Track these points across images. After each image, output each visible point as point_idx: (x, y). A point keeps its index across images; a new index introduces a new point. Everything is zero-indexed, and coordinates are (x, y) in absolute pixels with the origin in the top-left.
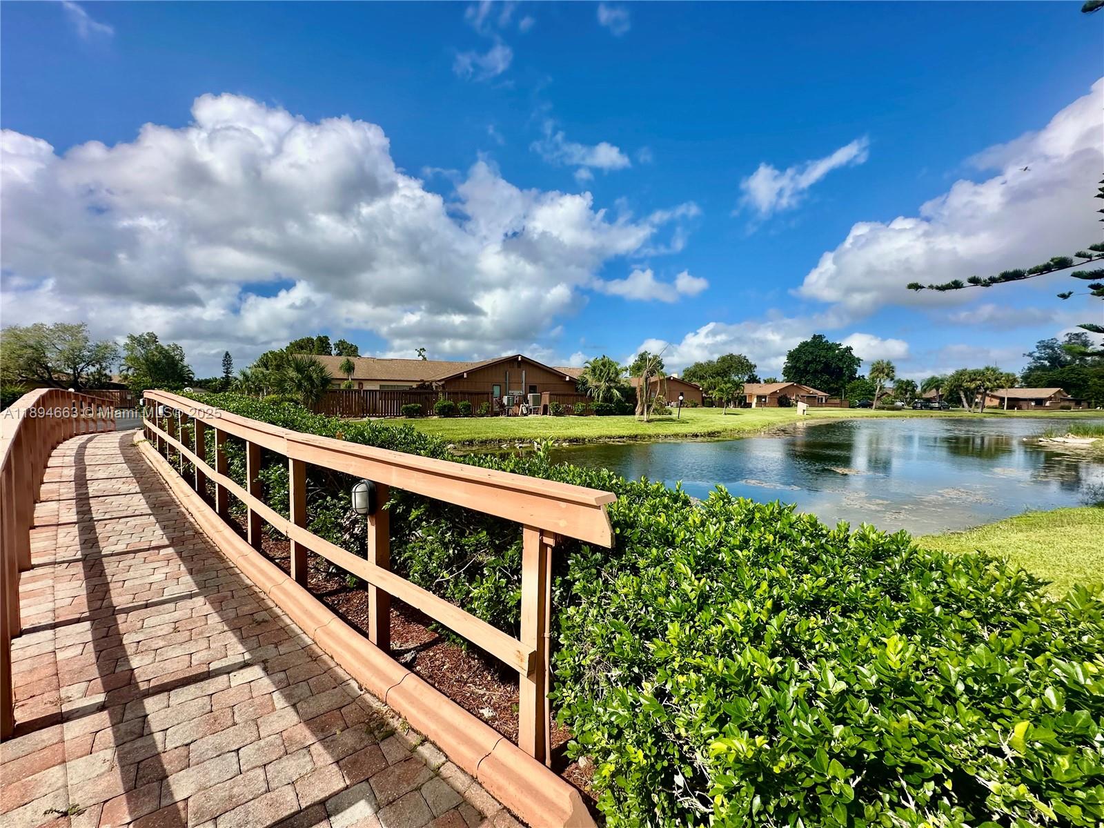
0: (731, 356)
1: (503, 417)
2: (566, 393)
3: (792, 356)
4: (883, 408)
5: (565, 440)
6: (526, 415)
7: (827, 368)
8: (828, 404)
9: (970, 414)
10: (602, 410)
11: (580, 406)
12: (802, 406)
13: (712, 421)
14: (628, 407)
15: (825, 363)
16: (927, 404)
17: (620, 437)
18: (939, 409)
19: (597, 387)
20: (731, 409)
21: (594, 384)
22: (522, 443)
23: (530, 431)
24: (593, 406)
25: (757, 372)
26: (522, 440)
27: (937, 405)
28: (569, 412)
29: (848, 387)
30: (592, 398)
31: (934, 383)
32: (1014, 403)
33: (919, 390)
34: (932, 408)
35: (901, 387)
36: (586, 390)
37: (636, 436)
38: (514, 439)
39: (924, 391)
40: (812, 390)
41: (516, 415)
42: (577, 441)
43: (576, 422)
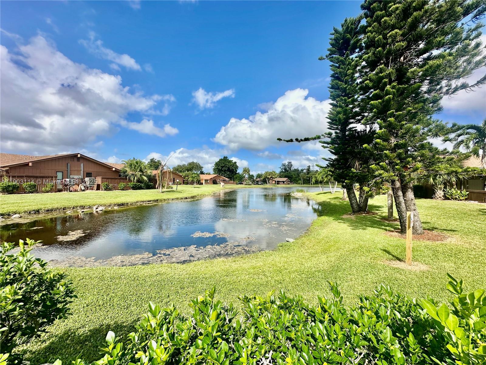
0: (193, 163)
1: (66, 192)
2: (113, 177)
3: (217, 164)
4: (246, 185)
5: (115, 205)
6: (83, 191)
7: (229, 170)
8: (229, 183)
9: (269, 186)
10: (136, 187)
11: (122, 184)
12: (222, 184)
13: (191, 191)
14: (151, 185)
15: (228, 167)
16: (257, 183)
17: (149, 201)
18: (261, 184)
19: (133, 175)
20: (195, 185)
21: (131, 173)
22: (83, 209)
23: (89, 200)
24: (131, 184)
25: (203, 170)
26: (83, 207)
27: (260, 183)
28: (115, 188)
29: (235, 177)
30: (130, 181)
31: (259, 176)
32: (278, 183)
33: (255, 178)
34: (259, 184)
35: (250, 177)
36: (126, 176)
37: (157, 200)
38: (77, 207)
39: (256, 178)
40: (224, 178)
41: (76, 191)
42: (123, 205)
43: (121, 194)
